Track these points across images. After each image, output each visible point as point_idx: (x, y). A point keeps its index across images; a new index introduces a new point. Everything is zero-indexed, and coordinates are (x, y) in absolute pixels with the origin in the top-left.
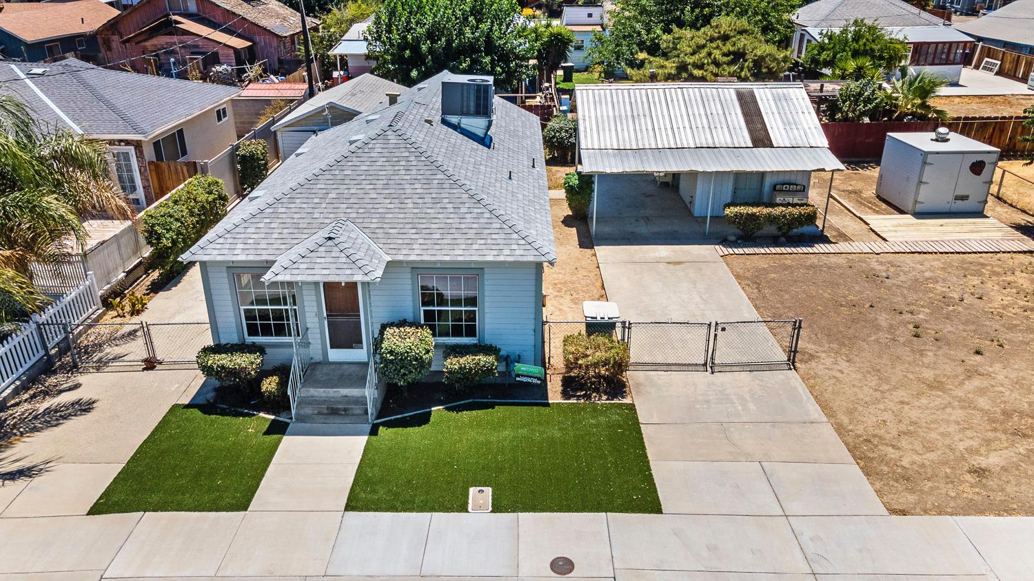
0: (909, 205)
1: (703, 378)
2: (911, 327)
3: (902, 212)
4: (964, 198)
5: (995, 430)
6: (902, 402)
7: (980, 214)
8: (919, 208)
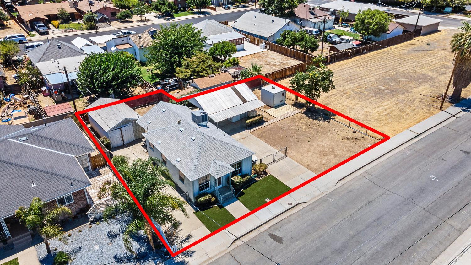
0: (272, 106)
1: (275, 164)
2: (296, 139)
3: (272, 108)
4: (282, 101)
5: (321, 156)
6: (307, 156)
7: (285, 104)
8: (275, 106)
